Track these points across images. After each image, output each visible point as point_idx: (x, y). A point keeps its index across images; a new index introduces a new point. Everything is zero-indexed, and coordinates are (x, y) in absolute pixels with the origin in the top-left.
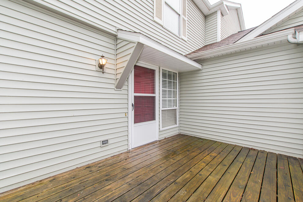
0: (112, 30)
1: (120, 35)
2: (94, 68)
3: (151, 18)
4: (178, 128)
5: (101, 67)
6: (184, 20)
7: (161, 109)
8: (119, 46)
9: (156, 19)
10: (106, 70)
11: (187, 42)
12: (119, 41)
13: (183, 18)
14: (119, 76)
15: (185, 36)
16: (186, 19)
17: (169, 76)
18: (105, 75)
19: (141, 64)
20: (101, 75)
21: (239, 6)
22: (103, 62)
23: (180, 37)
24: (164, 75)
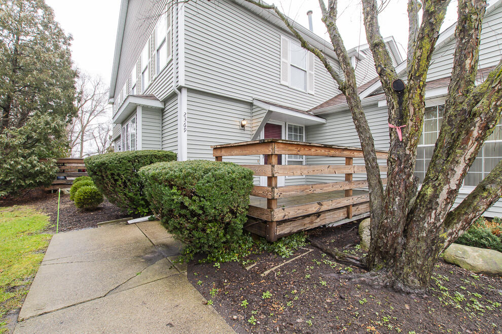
0: (249, 100)
1: (255, 103)
2: (238, 127)
3: (278, 83)
4: (304, 180)
5: (243, 126)
6: (311, 75)
7: (287, 159)
8: (254, 111)
9: (282, 83)
10: (246, 128)
11: (315, 95)
12: (254, 107)
13: (310, 73)
14: (254, 132)
15: (312, 90)
16: (313, 73)
17: (295, 129)
18: (246, 132)
19: (271, 122)
20: (243, 132)
21: (391, 39)
22: (244, 123)
23: (307, 92)
24: (290, 128)
